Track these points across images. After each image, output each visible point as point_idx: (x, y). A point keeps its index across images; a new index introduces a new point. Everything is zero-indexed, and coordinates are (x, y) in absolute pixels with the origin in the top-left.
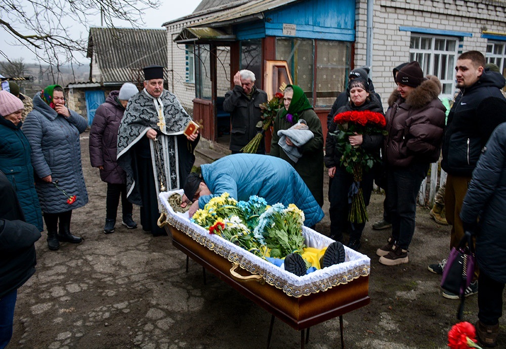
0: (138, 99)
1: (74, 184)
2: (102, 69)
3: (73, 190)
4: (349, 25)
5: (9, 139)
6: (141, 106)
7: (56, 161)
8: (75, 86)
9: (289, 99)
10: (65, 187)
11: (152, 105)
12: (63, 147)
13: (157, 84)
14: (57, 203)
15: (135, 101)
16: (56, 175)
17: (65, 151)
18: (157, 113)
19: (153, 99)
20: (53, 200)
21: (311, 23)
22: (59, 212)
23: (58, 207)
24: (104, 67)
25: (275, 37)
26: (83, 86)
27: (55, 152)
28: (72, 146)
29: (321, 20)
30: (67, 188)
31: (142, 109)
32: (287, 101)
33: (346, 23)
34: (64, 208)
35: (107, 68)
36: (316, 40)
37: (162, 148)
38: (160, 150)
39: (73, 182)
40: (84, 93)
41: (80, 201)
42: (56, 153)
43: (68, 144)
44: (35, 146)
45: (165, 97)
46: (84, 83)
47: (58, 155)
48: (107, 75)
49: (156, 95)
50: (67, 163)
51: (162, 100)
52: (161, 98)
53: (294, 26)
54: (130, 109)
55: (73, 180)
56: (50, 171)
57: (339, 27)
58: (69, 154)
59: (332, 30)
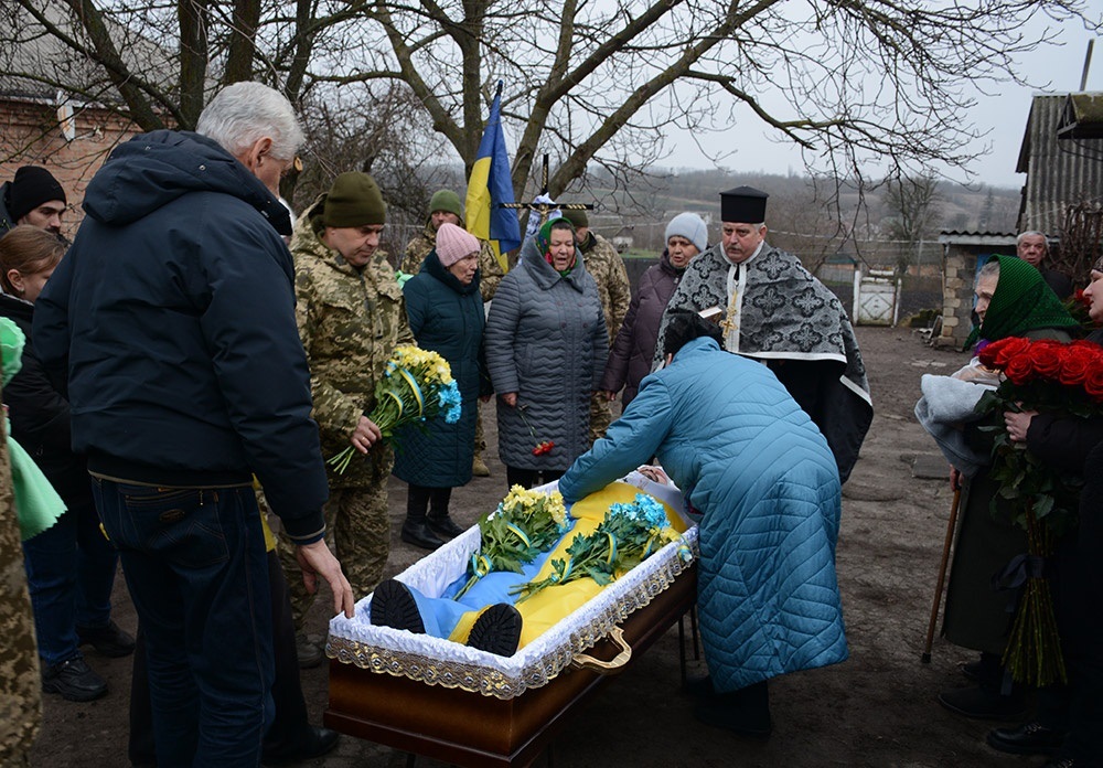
1: (560, 422)
2: (1038, 201)
3: (556, 432)
5: (440, 310)
6: (701, 276)
7: (535, 368)
8: (955, 240)
9: (985, 296)
10: (542, 421)
11: (721, 279)
12: (552, 343)
13: (735, 234)
14: (522, 449)
16: (532, 395)
17: (553, 353)
18: (727, 297)
20: (516, 441)
22: (521, 466)
23: (521, 457)
24: (1042, 198)
26: (975, 241)
27: (536, 352)
28: (570, 346)
30: (546, 426)
31: (700, 284)
32: (981, 300)
34: (530, 461)
35: (1050, 201)
39: (559, 417)
40: (975, 257)
41: (565, 460)
42: (538, 352)
43: (561, 341)
44: (496, 333)
45: (757, 264)
46: (977, 234)
47: (538, 358)
48: (1043, 217)
49: (733, 259)
50: (554, 376)
51: (748, 270)
52: (748, 265)
55: (560, 413)
56: (516, 384)
58: (560, 360)
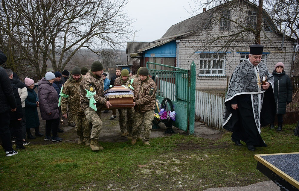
0: (244, 66)
4: (174, 52)
6: (246, 71)
8: (118, 65)
11: (253, 71)
13: (258, 58)
15: (242, 67)
18: (256, 76)
19: (253, 67)
21: (160, 53)
25: (148, 57)
29: (164, 52)
31: (247, 73)
33: (173, 52)
36: (162, 57)
37: (258, 99)
38: (257, 100)
45: (260, 66)
49: (256, 65)
51: (259, 68)
52: (258, 66)
53: (154, 54)
54: (239, 72)
57: (170, 53)
59: (167, 54)
